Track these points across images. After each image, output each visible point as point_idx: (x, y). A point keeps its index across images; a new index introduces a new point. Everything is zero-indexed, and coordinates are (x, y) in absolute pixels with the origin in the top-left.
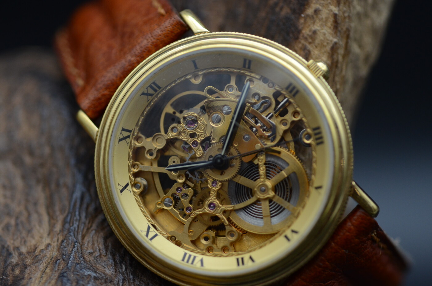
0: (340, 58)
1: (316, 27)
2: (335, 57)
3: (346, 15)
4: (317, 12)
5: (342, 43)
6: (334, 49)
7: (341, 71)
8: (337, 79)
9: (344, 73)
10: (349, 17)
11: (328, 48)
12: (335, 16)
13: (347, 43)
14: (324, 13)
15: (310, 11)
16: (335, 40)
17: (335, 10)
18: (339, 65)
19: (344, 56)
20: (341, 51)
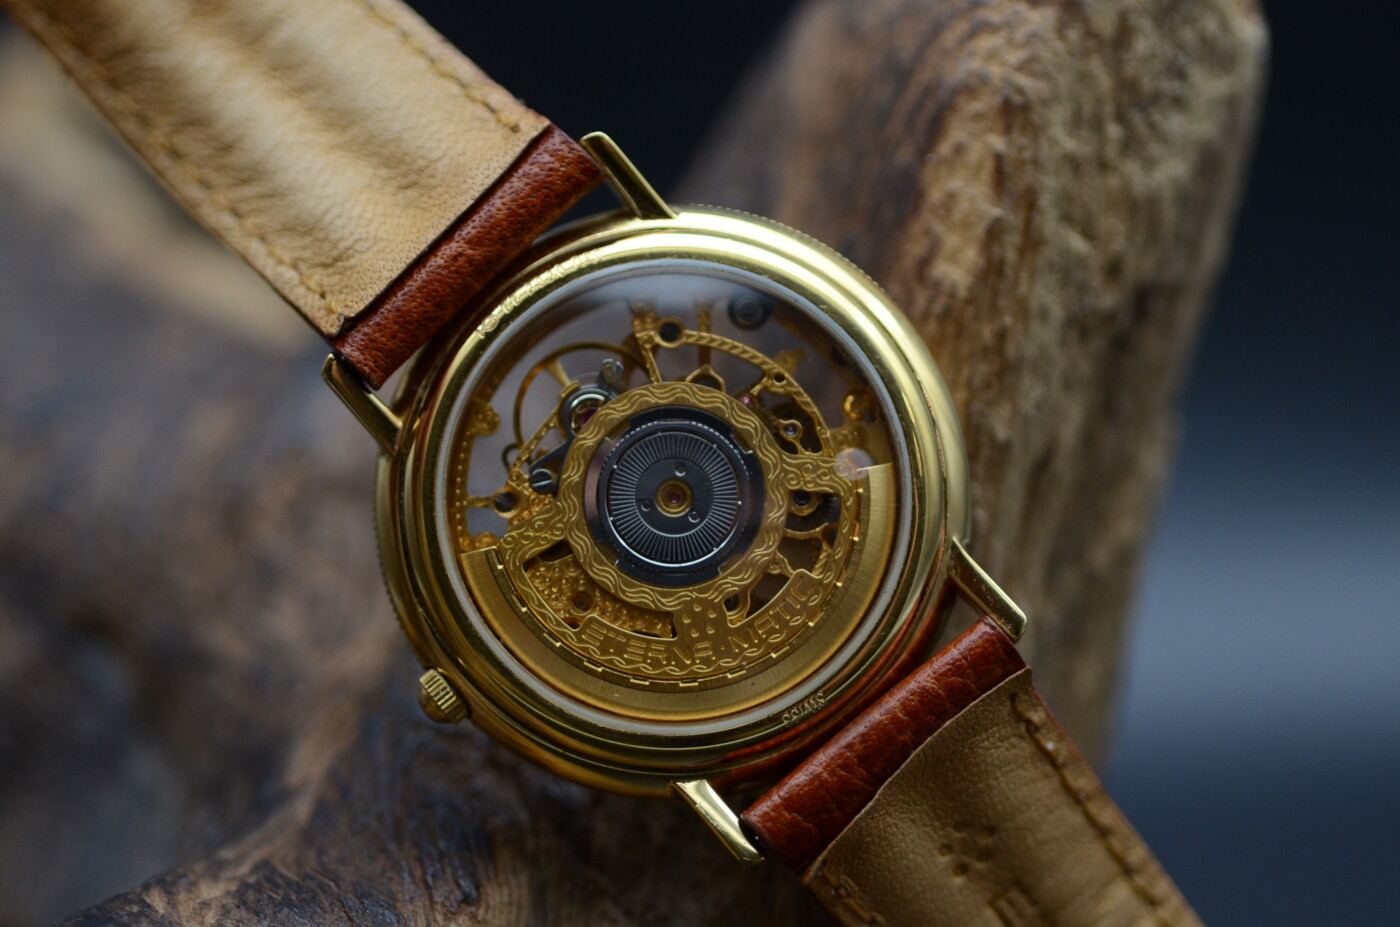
0: (1011, 256)
1: (955, 183)
2: (996, 250)
3: (1027, 154)
4: (959, 150)
5: (1015, 220)
6: (994, 233)
7: (1016, 282)
8: (1003, 302)
9: (1023, 289)
10: (1036, 162)
11: (980, 230)
12: (998, 159)
13: (1028, 223)
14: (975, 152)
15: (945, 148)
16: (996, 211)
17: (998, 142)
18: (1008, 271)
19: (1022, 251)
20: (1012, 240)
